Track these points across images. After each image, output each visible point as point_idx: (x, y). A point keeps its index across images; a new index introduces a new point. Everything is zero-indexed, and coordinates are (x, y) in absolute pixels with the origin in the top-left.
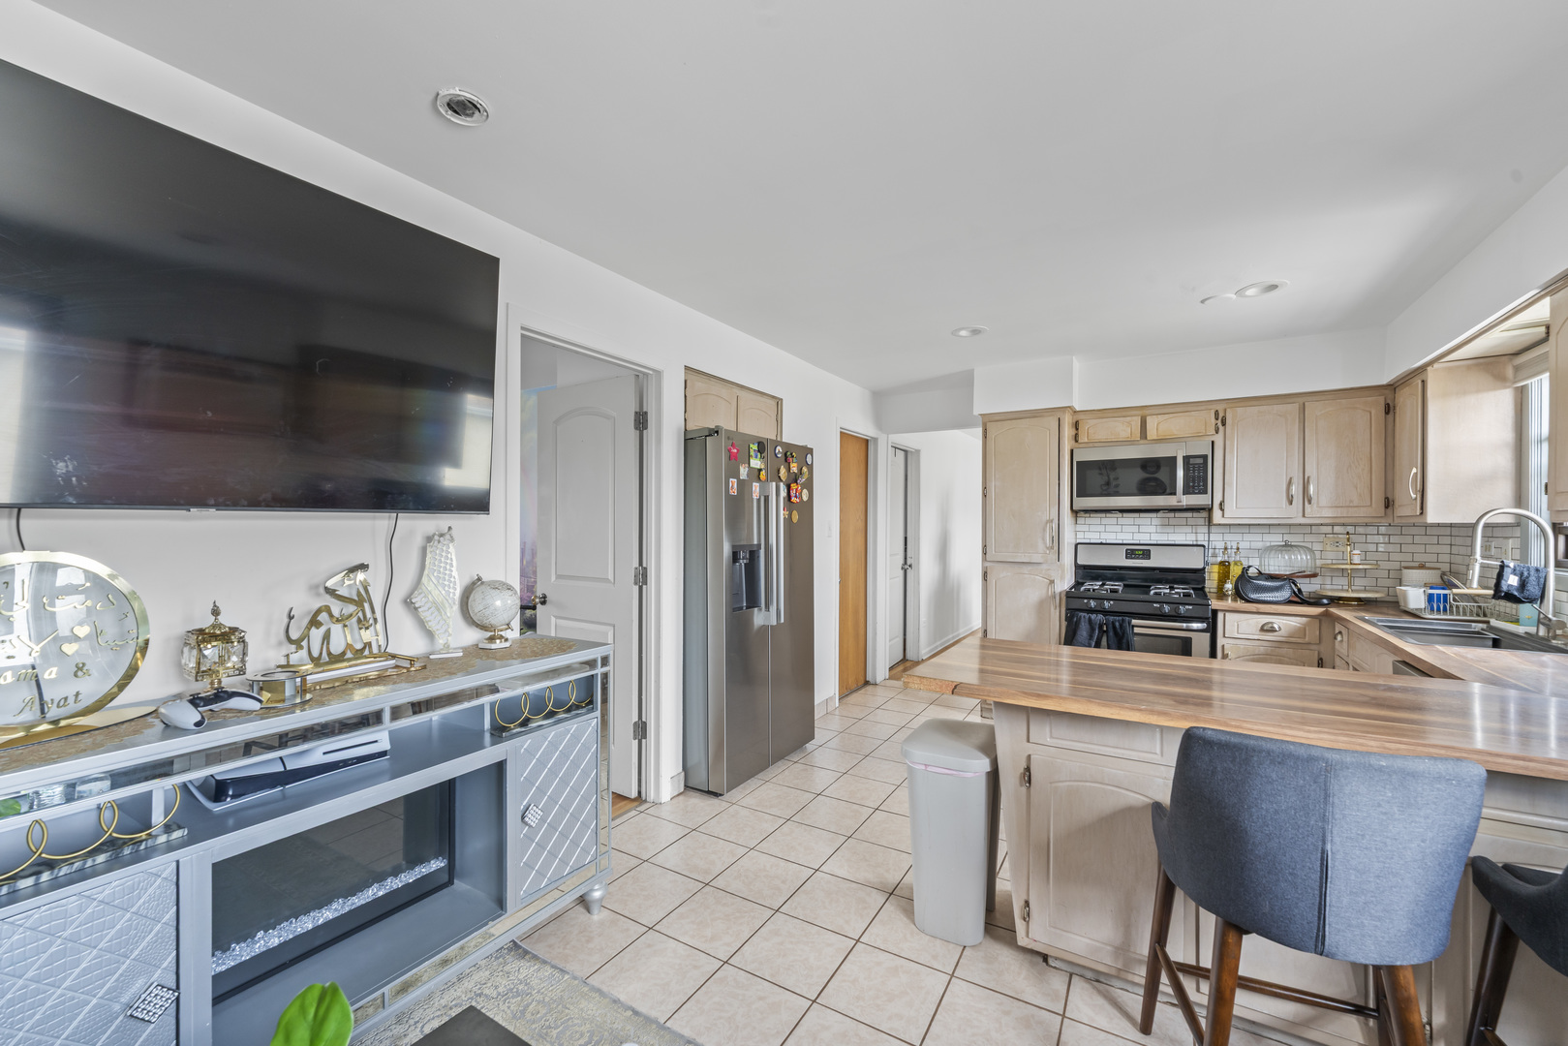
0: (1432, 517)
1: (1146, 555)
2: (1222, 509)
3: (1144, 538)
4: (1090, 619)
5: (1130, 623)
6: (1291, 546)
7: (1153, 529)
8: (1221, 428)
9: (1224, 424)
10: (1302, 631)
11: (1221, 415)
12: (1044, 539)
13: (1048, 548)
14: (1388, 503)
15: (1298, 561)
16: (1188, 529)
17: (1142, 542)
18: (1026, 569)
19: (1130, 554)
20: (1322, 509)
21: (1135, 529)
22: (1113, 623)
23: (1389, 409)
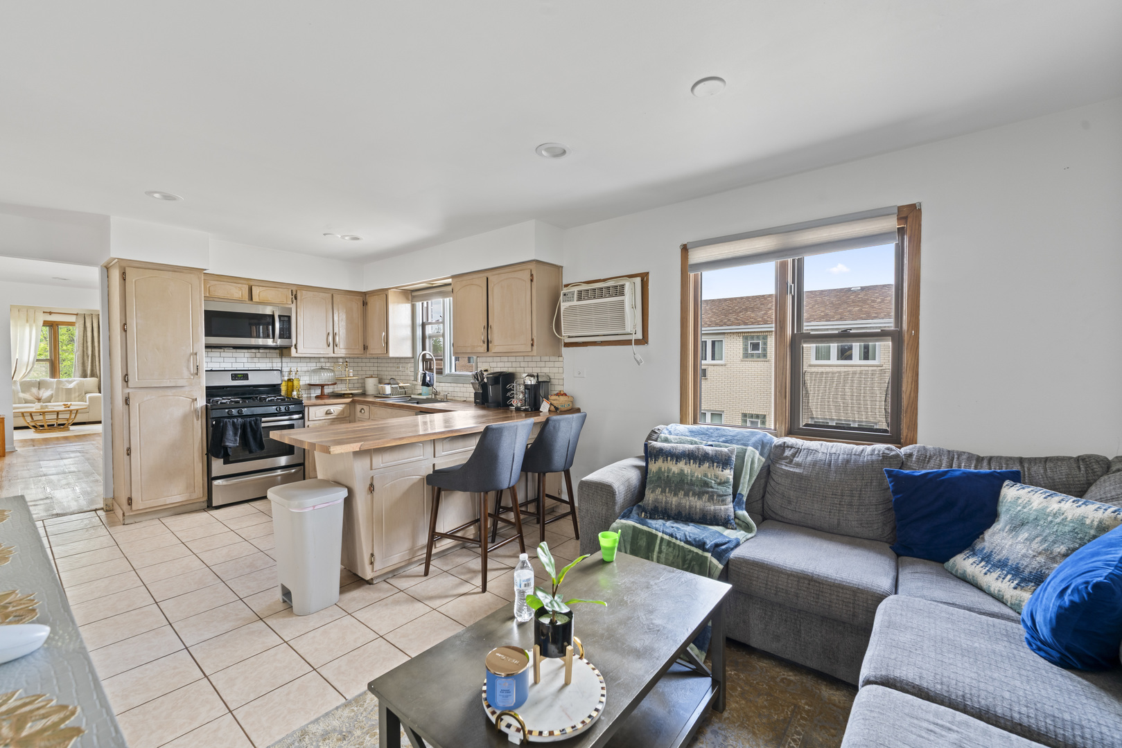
0: (392, 354)
1: (245, 377)
2: (296, 348)
3: (240, 366)
4: (233, 422)
5: (261, 420)
6: (324, 369)
7: (245, 360)
8: (295, 301)
9: (296, 299)
10: (343, 411)
11: (294, 293)
12: (188, 368)
13: (192, 375)
14: (365, 348)
15: (325, 377)
16: (268, 360)
17: (238, 369)
18: (169, 392)
19: (234, 377)
20: (341, 352)
21: (234, 360)
22: (250, 423)
23: (365, 304)
